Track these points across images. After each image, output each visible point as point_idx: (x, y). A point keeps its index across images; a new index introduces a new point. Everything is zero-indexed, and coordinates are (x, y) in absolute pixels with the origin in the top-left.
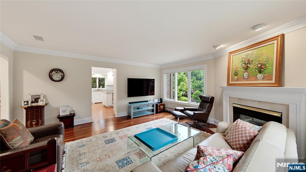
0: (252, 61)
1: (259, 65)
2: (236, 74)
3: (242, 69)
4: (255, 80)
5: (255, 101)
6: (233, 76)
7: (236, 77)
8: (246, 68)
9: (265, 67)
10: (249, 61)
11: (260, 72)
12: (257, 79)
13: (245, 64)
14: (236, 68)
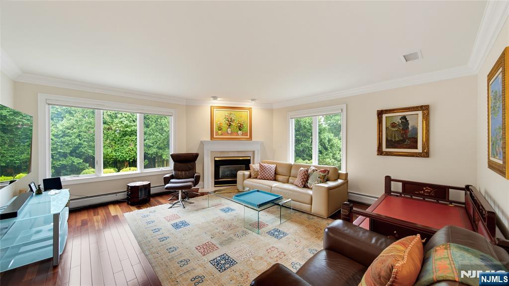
0: (234, 120)
1: (239, 125)
2: (220, 129)
3: (226, 125)
4: (236, 136)
5: (235, 152)
6: (217, 130)
7: (220, 132)
8: (230, 125)
9: (243, 126)
10: (231, 119)
11: (240, 130)
12: (238, 135)
13: (228, 121)
14: (220, 124)
